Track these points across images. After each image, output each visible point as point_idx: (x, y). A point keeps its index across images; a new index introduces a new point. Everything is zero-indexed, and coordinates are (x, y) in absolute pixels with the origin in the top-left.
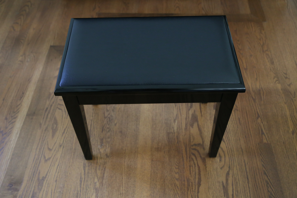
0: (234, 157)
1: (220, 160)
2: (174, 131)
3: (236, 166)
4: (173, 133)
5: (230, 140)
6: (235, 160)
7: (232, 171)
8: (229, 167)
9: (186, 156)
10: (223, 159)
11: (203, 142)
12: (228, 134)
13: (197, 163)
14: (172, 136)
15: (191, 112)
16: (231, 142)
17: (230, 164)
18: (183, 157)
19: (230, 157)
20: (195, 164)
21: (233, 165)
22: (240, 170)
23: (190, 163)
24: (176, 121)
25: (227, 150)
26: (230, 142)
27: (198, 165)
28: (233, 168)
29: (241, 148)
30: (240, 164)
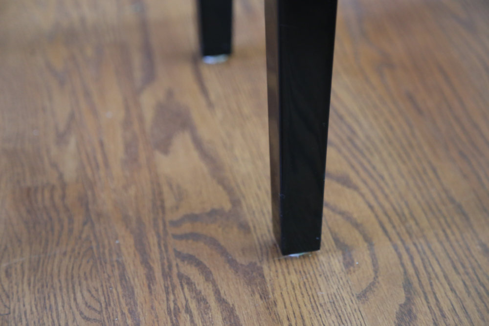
0: (422, 241)
1: (349, 264)
2: (61, 176)
3: (446, 277)
4: (53, 188)
5: (382, 177)
6: (429, 253)
7: (426, 298)
8: (408, 286)
9: (142, 271)
10: (362, 255)
11: (236, 203)
12: (364, 155)
13: (217, 292)
14: (52, 198)
15: (149, 101)
16: (391, 184)
17: (406, 272)
18: (123, 277)
19: (399, 243)
20: (201, 300)
21: (428, 273)
22: (472, 291)
23: (172, 297)
24: (73, 141)
25: (377, 216)
26: (382, 184)
27: (221, 300)
28: (428, 288)
29: (452, 200)
30: (467, 265)
